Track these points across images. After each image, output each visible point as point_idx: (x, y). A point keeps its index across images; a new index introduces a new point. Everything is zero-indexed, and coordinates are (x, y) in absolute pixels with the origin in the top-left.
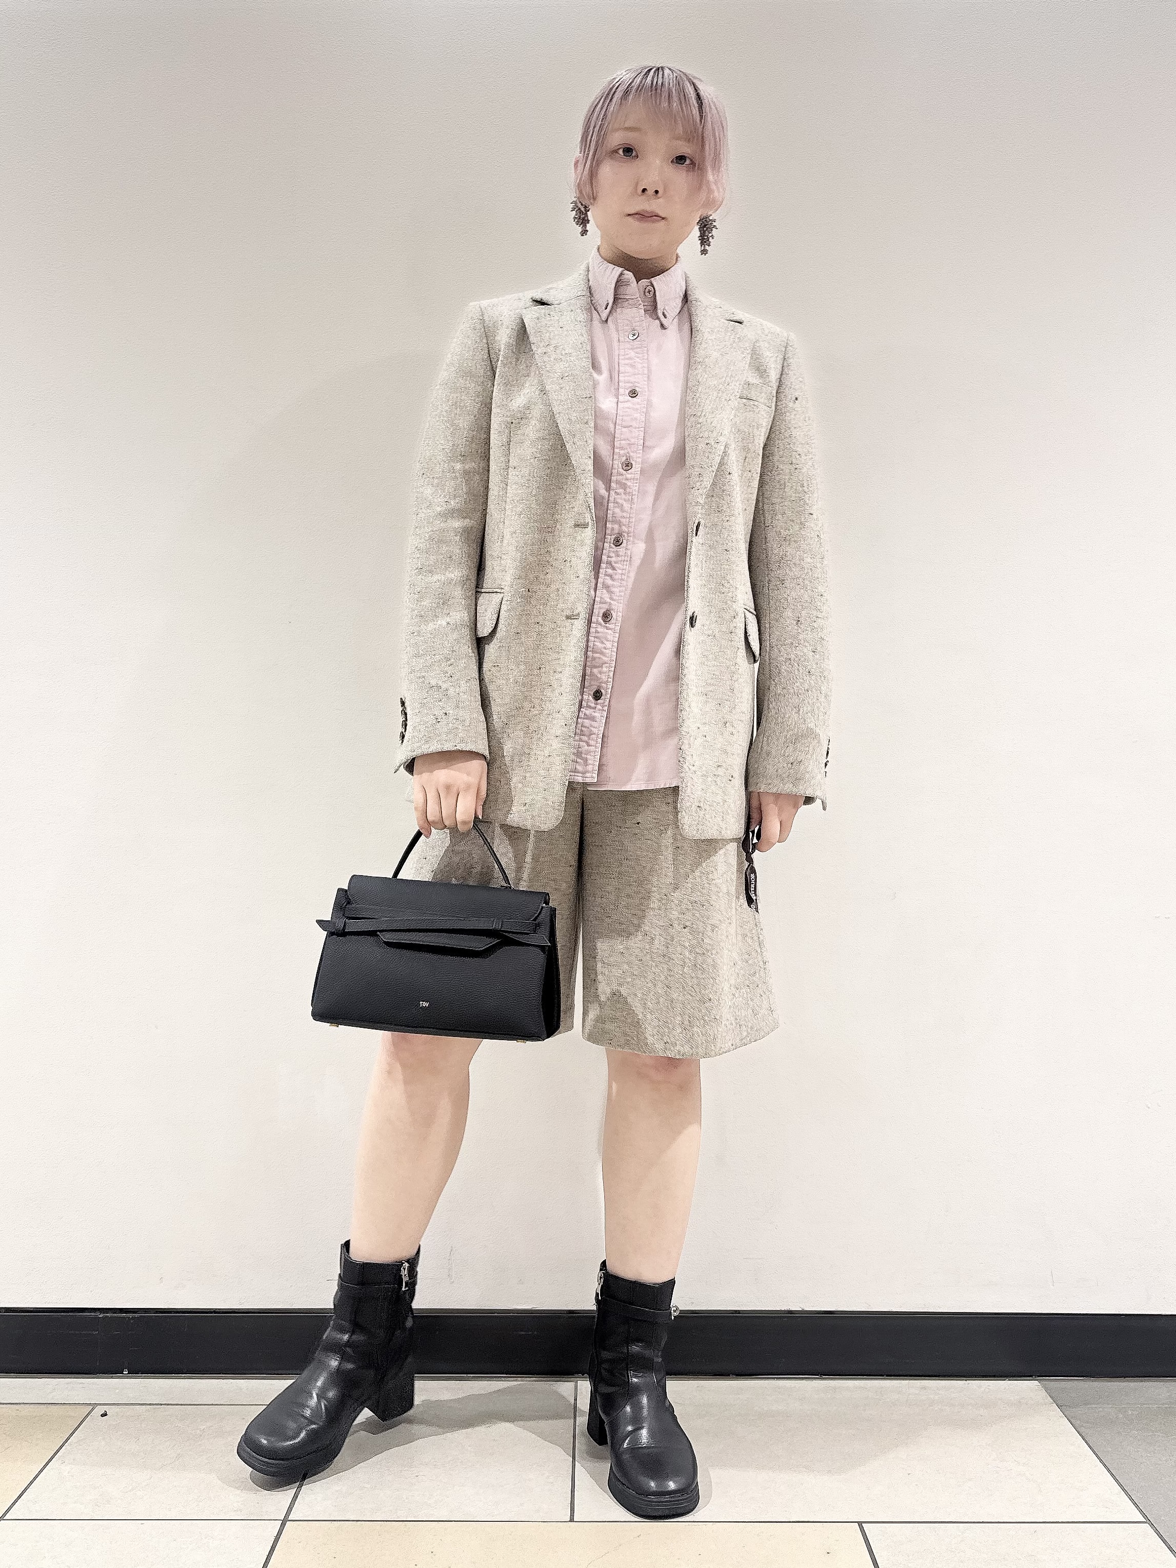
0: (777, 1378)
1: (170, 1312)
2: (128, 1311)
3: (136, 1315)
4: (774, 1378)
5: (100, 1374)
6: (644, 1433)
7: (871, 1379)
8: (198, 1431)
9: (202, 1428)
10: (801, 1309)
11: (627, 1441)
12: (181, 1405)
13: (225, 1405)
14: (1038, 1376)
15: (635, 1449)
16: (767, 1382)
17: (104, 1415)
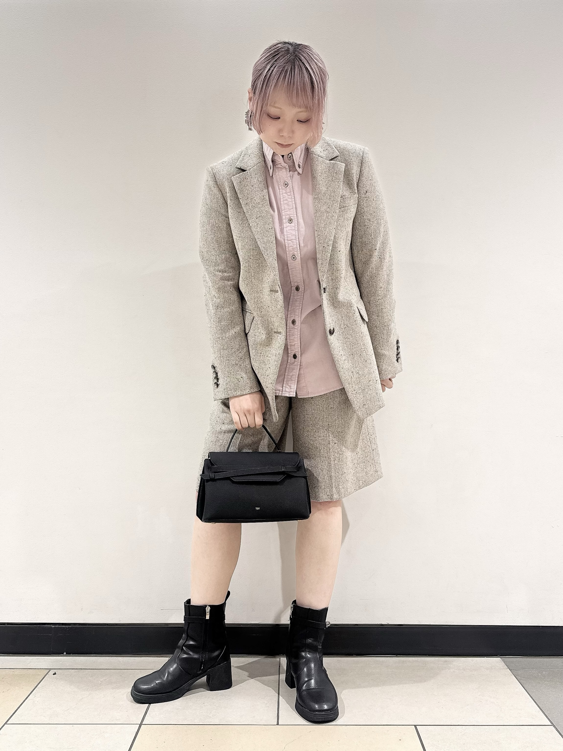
0: (376, 656)
1: (86, 625)
2: (66, 624)
3: (70, 626)
4: (374, 656)
5: (52, 654)
6: (313, 681)
7: (421, 657)
8: (100, 682)
9: (101, 680)
10: (387, 624)
11: (305, 685)
12: (91, 669)
13: (112, 669)
14: (500, 656)
15: (309, 689)
16: (371, 658)
17: (55, 674)
